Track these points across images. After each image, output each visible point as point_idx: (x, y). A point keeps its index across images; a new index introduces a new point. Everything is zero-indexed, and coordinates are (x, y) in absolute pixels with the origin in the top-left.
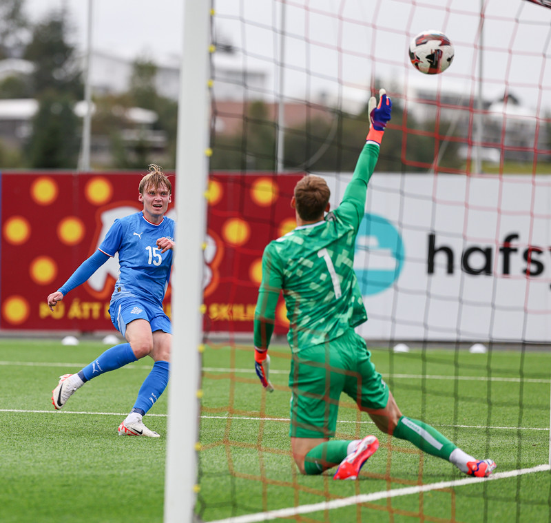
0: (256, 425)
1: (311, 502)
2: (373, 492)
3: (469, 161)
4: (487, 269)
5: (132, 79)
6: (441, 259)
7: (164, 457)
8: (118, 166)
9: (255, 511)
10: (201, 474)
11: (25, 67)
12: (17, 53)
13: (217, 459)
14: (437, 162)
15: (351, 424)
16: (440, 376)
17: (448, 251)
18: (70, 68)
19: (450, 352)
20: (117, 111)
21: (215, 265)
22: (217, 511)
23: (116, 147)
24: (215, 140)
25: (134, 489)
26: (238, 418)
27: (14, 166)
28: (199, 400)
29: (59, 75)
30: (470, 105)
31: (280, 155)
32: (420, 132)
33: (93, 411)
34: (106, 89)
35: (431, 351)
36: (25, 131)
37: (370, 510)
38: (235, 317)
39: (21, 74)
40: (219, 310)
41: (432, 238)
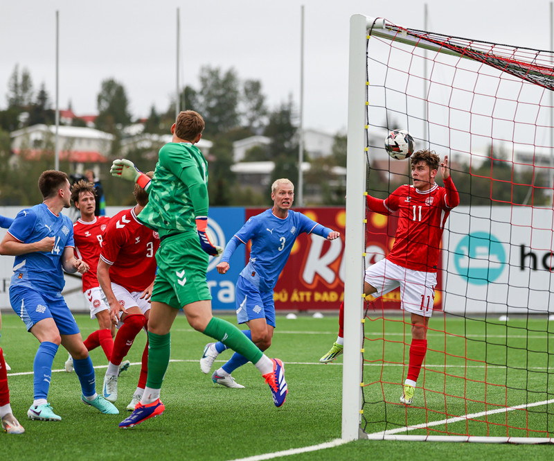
1: (438, 419)
2: (478, 412)
3: (547, 198)
5: (334, 149)
6: (528, 261)
8: (326, 203)
9: (401, 426)
10: (364, 402)
11: (266, 141)
12: (260, 131)
13: (376, 392)
14: (528, 197)
17: (534, 256)
18: (294, 140)
20: (325, 168)
23: (325, 191)
25: (323, 413)
29: (287, 145)
32: (519, 179)
33: (302, 361)
34: (318, 153)
37: (475, 424)
41: (523, 247)
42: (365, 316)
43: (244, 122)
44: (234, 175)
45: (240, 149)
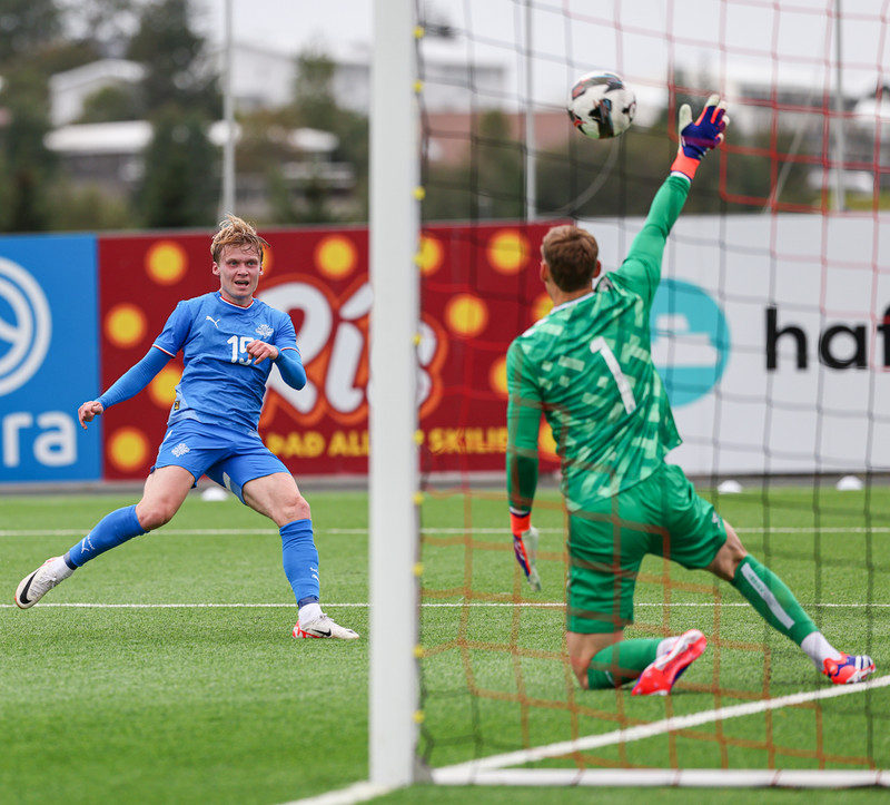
0: (507, 615)
1: (598, 731)
2: (694, 712)
3: (825, 192)
4: (860, 360)
5: (297, 85)
6: (787, 346)
7: (367, 670)
8: (280, 221)
9: (511, 748)
10: (424, 694)
11: (130, 72)
12: (116, 49)
13: (449, 670)
14: (775, 196)
15: (655, 608)
16: (791, 528)
17: (799, 334)
18: (200, 70)
19: (805, 490)
20: (275, 134)
21: (436, 368)
22: (451, 751)
23: (276, 190)
24: (428, 174)
25: (321, 722)
26: (478, 605)
27: (117, 226)
28: (418, 579)
29: (182, 81)
30: (823, 104)
31: (531, 194)
32: (748, 150)
33: (254, 602)
34: (257, 101)
35: (775, 490)
36: (133, 171)
37: (689, 741)
38: (469, 448)
39: (125, 83)
40: (444, 438)
41: (771, 315)
42: (423, 486)
43: (76, 28)
44: (53, 160)
45: (68, 94)
